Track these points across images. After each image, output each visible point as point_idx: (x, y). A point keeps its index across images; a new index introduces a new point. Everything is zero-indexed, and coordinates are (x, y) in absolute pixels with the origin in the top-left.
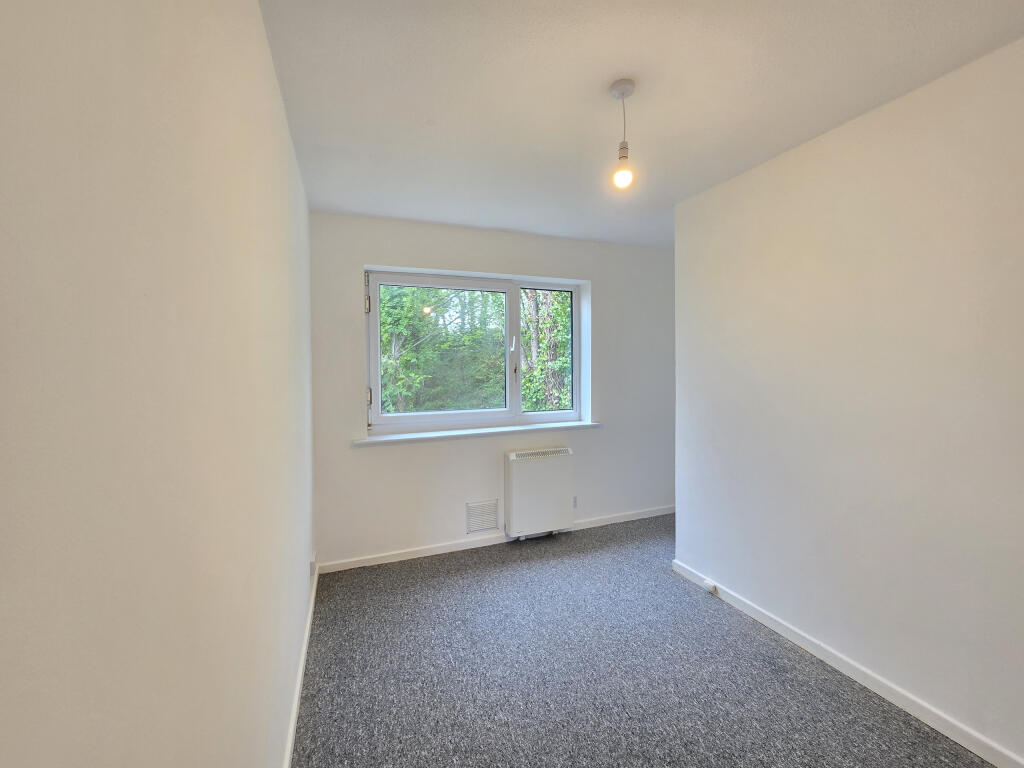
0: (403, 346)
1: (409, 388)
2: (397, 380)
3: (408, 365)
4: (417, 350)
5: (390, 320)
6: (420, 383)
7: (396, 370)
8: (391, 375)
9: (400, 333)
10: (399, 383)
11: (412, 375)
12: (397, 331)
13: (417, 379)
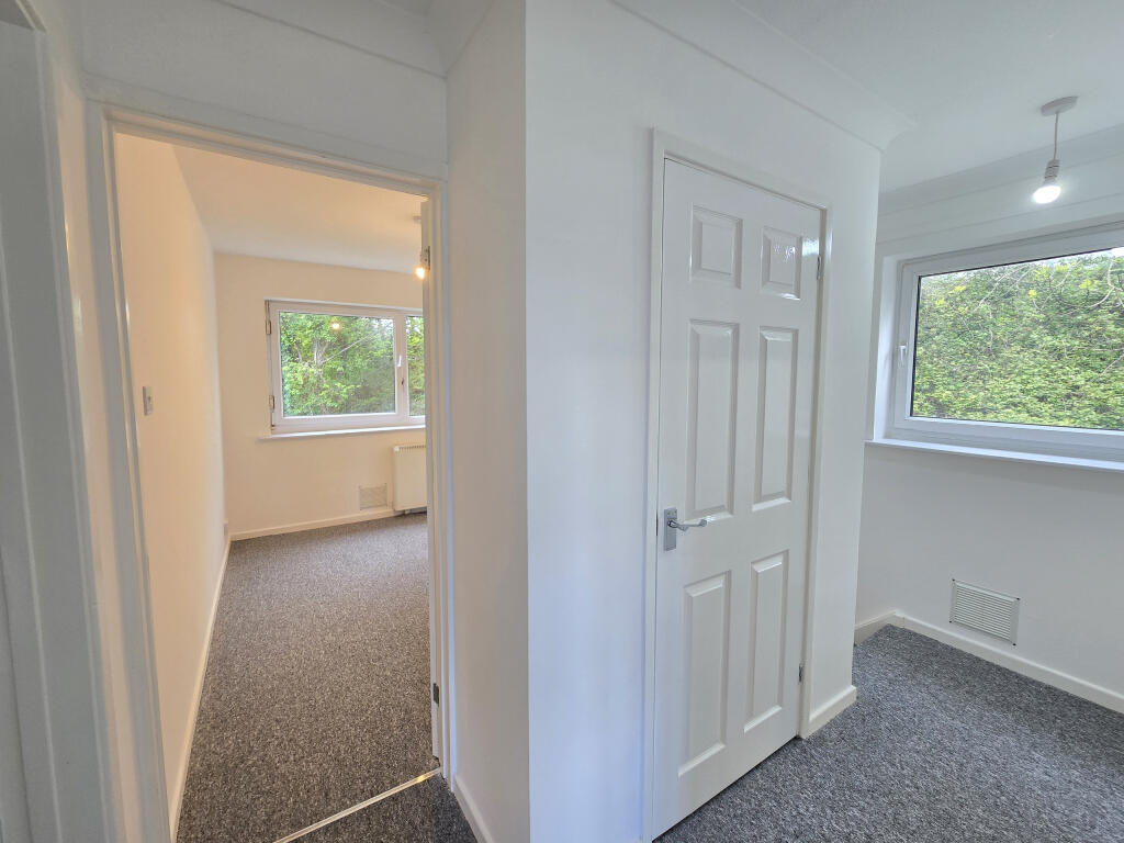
0: (327, 352)
1: (336, 399)
2: (320, 390)
3: (333, 374)
4: (344, 357)
5: (310, 324)
6: (347, 393)
7: (319, 379)
8: (313, 385)
9: (323, 340)
10: (323, 393)
11: (339, 385)
12: (319, 337)
13: (344, 389)
